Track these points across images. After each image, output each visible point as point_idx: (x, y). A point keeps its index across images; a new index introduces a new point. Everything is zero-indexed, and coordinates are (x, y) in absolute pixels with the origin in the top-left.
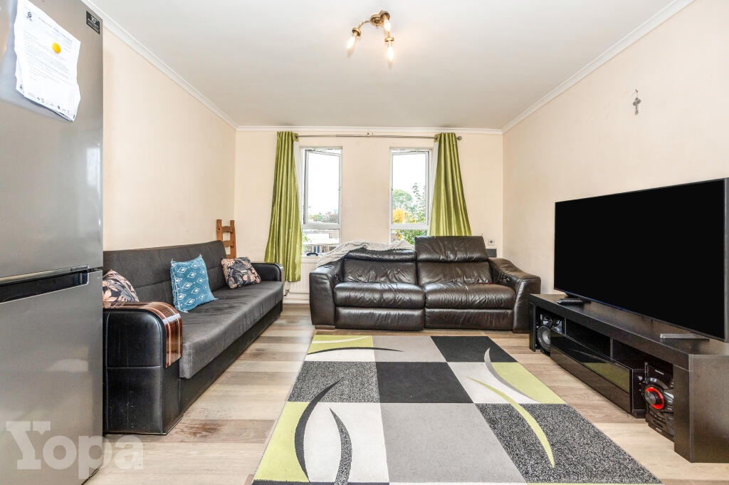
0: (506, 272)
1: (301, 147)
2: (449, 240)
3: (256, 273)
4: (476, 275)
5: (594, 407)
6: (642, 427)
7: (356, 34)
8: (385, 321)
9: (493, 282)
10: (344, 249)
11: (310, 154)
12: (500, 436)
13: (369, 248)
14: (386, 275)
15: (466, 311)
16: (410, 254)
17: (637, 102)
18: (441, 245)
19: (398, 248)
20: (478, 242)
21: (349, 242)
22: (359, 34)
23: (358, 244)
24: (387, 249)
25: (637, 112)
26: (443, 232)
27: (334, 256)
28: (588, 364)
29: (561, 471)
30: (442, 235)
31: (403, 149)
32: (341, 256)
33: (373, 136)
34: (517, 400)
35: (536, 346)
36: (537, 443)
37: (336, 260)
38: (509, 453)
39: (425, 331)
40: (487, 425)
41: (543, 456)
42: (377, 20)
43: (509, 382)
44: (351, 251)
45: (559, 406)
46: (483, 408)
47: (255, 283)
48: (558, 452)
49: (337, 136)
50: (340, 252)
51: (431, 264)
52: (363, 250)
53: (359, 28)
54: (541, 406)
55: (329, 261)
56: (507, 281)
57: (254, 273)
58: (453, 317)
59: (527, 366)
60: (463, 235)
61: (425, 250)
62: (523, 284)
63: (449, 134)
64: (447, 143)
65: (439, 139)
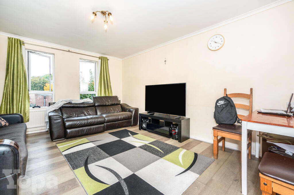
0: (128, 108)
1: (26, 49)
2: (106, 97)
3: (4, 120)
4: (117, 109)
5: (162, 139)
6: (171, 140)
7: (94, 14)
8: (90, 131)
9: (122, 111)
10: (61, 103)
11: (31, 54)
12: (149, 152)
13: (73, 102)
14: (83, 113)
15: (118, 122)
16: (92, 103)
17: (165, 61)
18: (104, 99)
19: (86, 101)
20: (116, 98)
21: (63, 100)
22: (96, 15)
23: (68, 100)
24: (82, 102)
25: (165, 64)
26: (103, 95)
27: (57, 107)
28: (154, 130)
29: (166, 153)
30: (102, 95)
31: (85, 60)
32: (60, 107)
33: (71, 52)
34: (147, 143)
35: (141, 128)
36: (157, 150)
37: (57, 109)
38: (154, 154)
39: (105, 132)
40: (145, 151)
41: (161, 152)
42: (103, 13)
43: (141, 139)
44: (64, 104)
45: (156, 141)
46: (140, 147)
47: (5, 126)
48: (162, 150)
49: (51, 48)
50: (58, 105)
51: (101, 107)
52: (70, 103)
53: (96, 12)
54: (152, 142)
55: (54, 110)
56: (128, 110)
57: (3, 121)
58: (115, 125)
59: (142, 134)
60: (110, 96)
61: (98, 102)
62: (134, 111)
63: (105, 57)
64: (104, 61)
65: (101, 58)
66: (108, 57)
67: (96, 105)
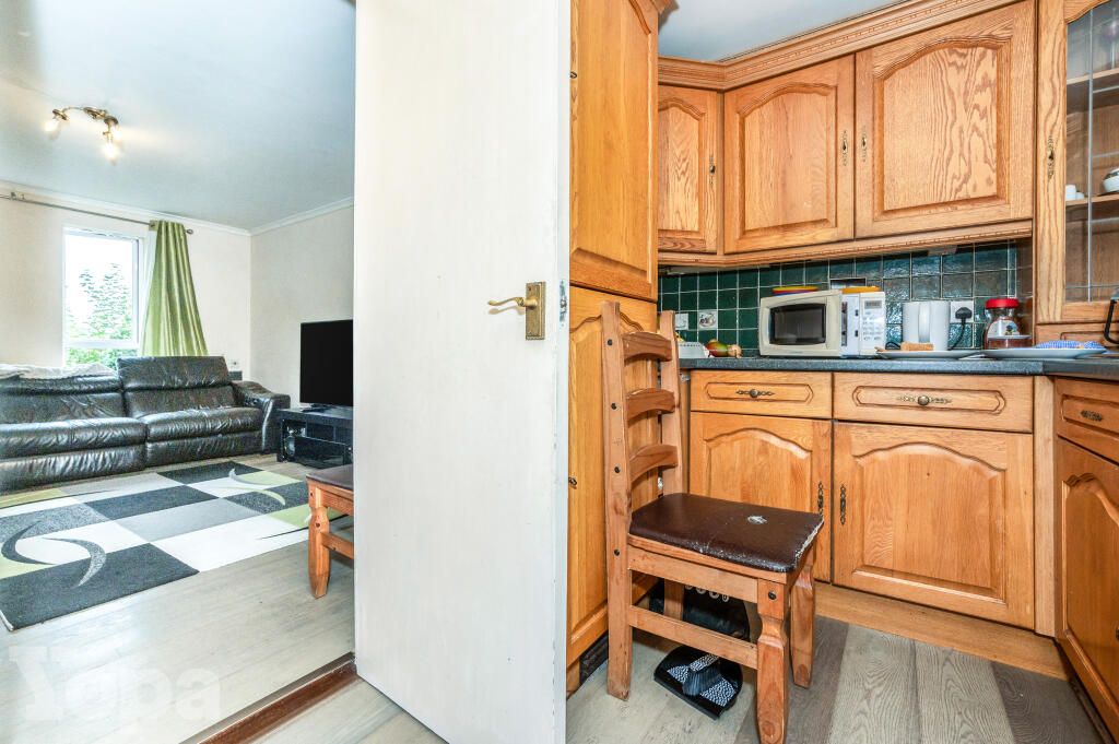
0: (253, 394)
2: (174, 361)
4: (216, 401)
8: (79, 466)
9: (234, 405)
12: (246, 504)
13: (28, 376)
16: (112, 381)
18: (164, 368)
19: (87, 374)
20: (219, 363)
22: (64, 118)
24: (65, 377)
26: (164, 352)
33: (25, 201)
34: (262, 488)
35: (284, 456)
38: (252, 509)
39: (148, 470)
40: (233, 504)
43: (256, 482)
45: (295, 483)
46: (230, 499)
51: (148, 393)
52: (17, 379)
54: (282, 486)
56: (254, 403)
58: (188, 448)
60: (196, 355)
61: (138, 375)
62: (271, 404)
63: (173, 224)
64: (171, 235)
65: (157, 227)
66: (188, 224)
67: (130, 385)
